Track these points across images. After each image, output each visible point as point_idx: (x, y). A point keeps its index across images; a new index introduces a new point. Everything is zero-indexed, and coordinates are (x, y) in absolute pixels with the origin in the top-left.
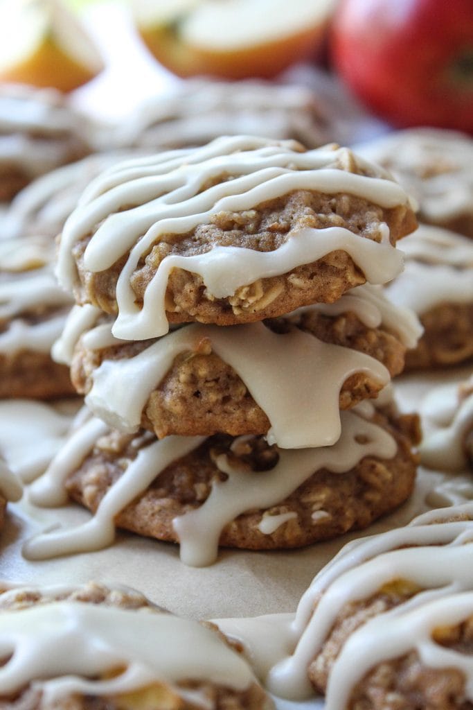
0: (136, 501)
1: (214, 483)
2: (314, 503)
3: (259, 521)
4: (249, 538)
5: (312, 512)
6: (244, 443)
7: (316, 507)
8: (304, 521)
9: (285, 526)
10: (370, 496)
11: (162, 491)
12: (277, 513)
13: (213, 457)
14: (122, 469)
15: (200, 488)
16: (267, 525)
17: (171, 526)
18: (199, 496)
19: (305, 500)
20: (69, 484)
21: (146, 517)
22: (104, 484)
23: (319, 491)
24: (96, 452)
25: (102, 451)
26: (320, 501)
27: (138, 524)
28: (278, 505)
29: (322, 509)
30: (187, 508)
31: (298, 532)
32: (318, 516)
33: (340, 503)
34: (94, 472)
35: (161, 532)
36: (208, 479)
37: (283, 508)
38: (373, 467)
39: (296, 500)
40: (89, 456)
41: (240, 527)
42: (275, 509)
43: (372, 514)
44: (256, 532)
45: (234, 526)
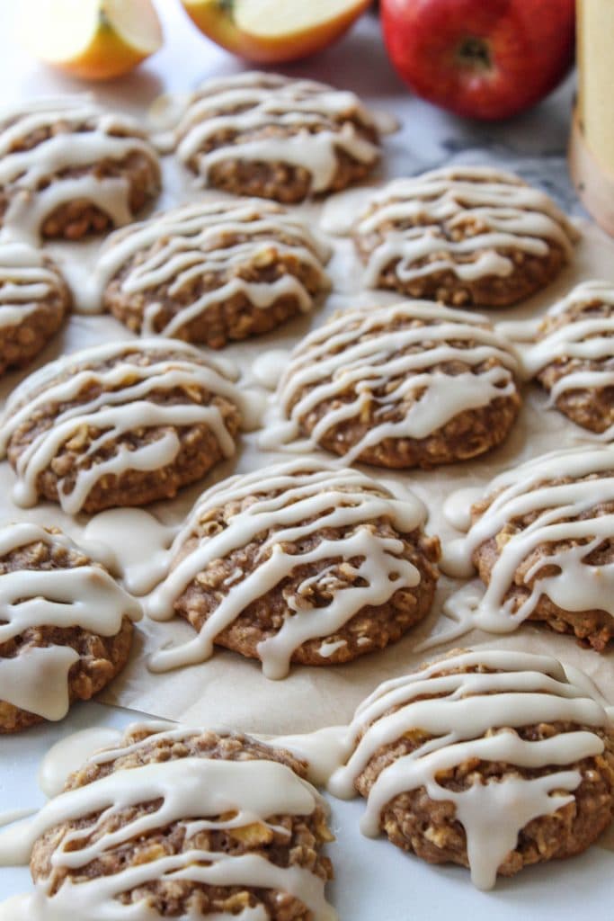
0: (229, 627)
1: (286, 615)
2: (359, 632)
3: (320, 646)
4: (312, 659)
5: (357, 638)
6: (307, 587)
7: (360, 635)
8: (352, 645)
9: (338, 651)
10: (399, 619)
11: (248, 621)
12: (332, 642)
13: (284, 595)
14: (218, 602)
15: (276, 619)
16: (326, 650)
17: (255, 650)
18: (275, 625)
19: (352, 630)
20: (177, 605)
21: (237, 641)
22: (205, 611)
23: (363, 623)
24: (196, 583)
25: (201, 584)
26: (363, 631)
27: (231, 645)
28: (333, 635)
29: (365, 636)
30: (267, 634)
31: (348, 654)
32: (362, 641)
33: (378, 630)
34: (195, 601)
35: (249, 652)
36: (281, 612)
37: (336, 637)
38: (403, 597)
39: (346, 630)
40: (191, 585)
41: (306, 651)
42: (330, 639)
43: (401, 630)
44: (317, 655)
45: (302, 650)
